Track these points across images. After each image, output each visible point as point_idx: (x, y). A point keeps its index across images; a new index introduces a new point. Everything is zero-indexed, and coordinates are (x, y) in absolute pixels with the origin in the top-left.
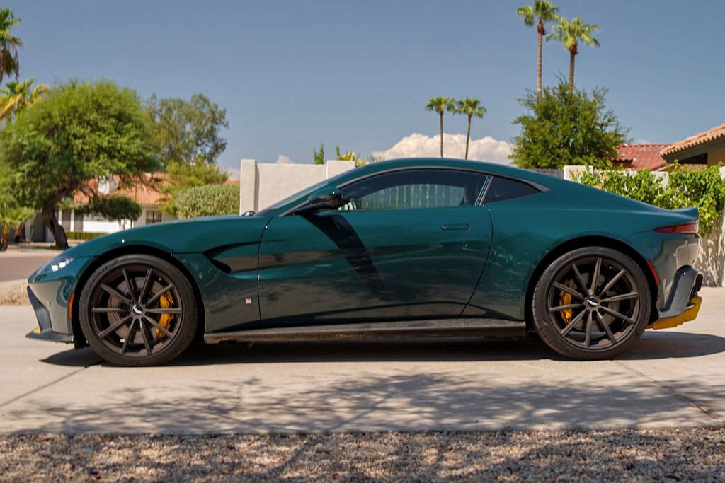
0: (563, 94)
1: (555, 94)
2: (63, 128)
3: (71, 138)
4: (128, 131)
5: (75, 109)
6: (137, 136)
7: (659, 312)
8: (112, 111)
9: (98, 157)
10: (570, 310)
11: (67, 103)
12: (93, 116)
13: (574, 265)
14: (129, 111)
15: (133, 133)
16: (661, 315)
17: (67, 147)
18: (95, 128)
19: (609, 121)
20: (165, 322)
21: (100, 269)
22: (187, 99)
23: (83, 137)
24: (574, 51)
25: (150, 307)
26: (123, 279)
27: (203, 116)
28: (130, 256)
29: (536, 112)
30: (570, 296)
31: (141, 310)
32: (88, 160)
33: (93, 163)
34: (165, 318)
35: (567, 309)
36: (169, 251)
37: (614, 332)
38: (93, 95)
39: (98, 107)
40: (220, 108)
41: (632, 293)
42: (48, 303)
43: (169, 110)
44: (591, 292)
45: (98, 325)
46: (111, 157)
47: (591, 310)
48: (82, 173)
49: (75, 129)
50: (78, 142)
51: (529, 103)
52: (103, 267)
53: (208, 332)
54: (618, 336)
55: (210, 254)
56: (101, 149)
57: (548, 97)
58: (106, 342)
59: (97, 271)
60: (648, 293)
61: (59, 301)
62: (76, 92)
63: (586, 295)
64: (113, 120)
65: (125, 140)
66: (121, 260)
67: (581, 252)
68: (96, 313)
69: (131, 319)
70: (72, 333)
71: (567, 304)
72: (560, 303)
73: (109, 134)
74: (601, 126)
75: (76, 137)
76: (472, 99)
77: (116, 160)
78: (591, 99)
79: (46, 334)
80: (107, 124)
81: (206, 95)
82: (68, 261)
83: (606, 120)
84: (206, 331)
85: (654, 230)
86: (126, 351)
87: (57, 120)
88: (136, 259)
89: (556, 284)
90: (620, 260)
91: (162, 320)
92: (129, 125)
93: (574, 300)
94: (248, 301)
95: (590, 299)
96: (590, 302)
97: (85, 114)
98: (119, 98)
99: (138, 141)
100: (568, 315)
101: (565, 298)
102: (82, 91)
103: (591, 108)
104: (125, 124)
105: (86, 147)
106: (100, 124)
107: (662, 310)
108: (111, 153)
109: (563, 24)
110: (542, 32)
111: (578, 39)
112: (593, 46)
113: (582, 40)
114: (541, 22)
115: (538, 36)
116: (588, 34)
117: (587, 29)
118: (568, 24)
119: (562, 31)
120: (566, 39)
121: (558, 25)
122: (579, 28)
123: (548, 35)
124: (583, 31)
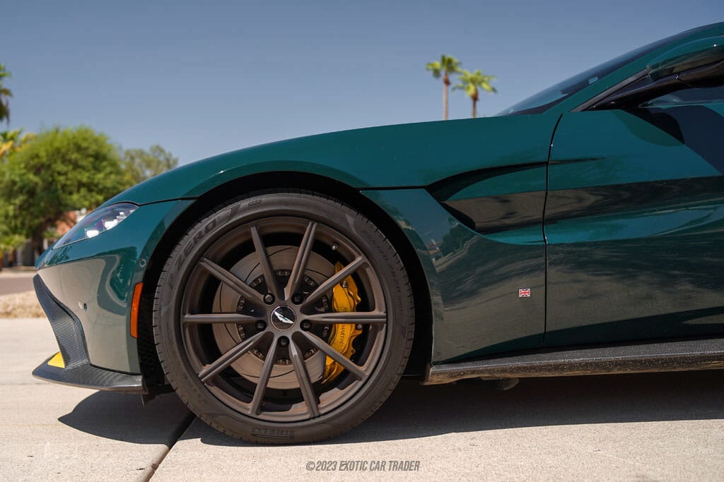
2: (49, 167)
3: (56, 175)
4: (105, 167)
5: (58, 150)
6: (111, 173)
8: (91, 152)
9: (78, 191)
11: (51, 145)
12: (74, 156)
14: (104, 151)
15: (108, 169)
17: (51, 183)
18: (76, 166)
20: (346, 342)
21: (201, 227)
22: (147, 149)
23: (65, 174)
24: (475, 98)
25: (310, 309)
26: (252, 249)
27: (159, 162)
28: (265, 198)
31: (293, 318)
32: (71, 193)
33: (75, 197)
34: (344, 334)
36: (354, 186)
38: (74, 138)
39: (79, 148)
40: (174, 156)
42: (81, 306)
43: (132, 158)
45: (197, 353)
46: (90, 190)
48: (66, 206)
49: (60, 167)
50: (62, 178)
52: (207, 222)
53: (436, 363)
55: (442, 189)
56: (81, 185)
58: (215, 390)
59: (193, 233)
61: (104, 302)
62: (59, 136)
64: (91, 159)
65: (101, 176)
66: (246, 206)
68: (192, 325)
69: (269, 337)
70: (138, 369)
73: (88, 171)
75: (59, 174)
77: (94, 194)
79: (76, 370)
80: (86, 162)
81: (162, 146)
82: (123, 215)
84: (433, 359)
86: (262, 408)
87: (44, 159)
88: (280, 203)
91: (338, 337)
92: (105, 164)
94: (524, 293)
97: (67, 154)
98: (96, 141)
99: (113, 177)
102: (64, 134)
104: (101, 162)
105: (69, 183)
106: (80, 163)
108: (90, 187)
109: (466, 75)
110: (447, 83)
111: (479, 88)
112: (492, 93)
113: (483, 89)
114: (446, 75)
115: (444, 86)
116: (488, 83)
117: (486, 79)
118: (470, 75)
119: (465, 82)
120: (468, 88)
121: (462, 76)
122: (480, 78)
123: (453, 85)
124: (483, 81)
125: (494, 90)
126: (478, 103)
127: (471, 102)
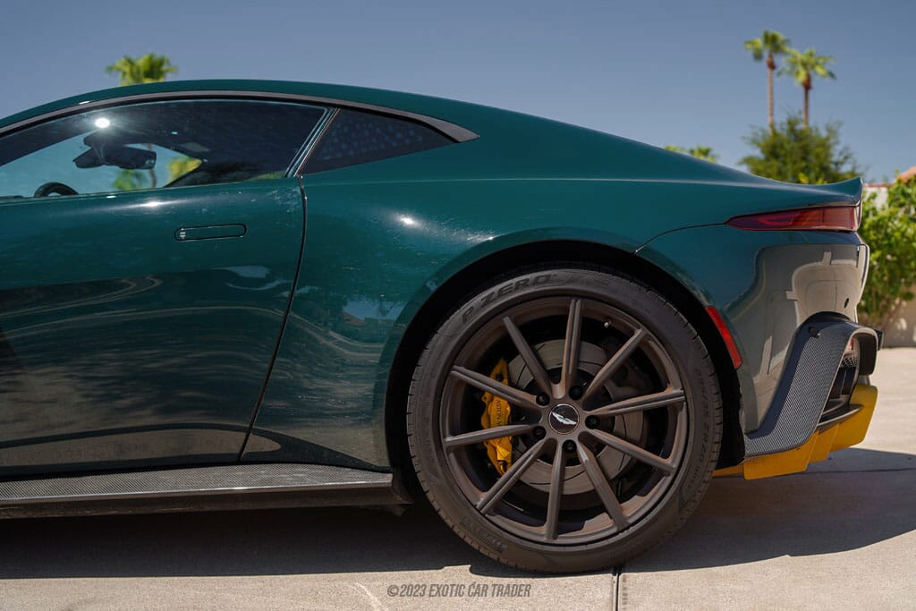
0: (792, 130)
1: (782, 129)
7: (746, 438)
10: (506, 441)
13: (508, 322)
16: (751, 445)
19: (846, 158)
24: (807, 86)
29: (763, 152)
30: (504, 403)
35: (500, 436)
37: (623, 497)
41: (670, 391)
44: (559, 391)
47: (561, 440)
51: (754, 142)
54: (635, 506)
57: (775, 133)
60: (712, 388)
63: (546, 399)
67: (525, 284)
71: (499, 425)
72: (484, 421)
74: (837, 164)
76: (704, 147)
78: (824, 134)
83: (841, 158)
85: (729, 222)
89: (462, 373)
90: (629, 304)
93: (518, 413)
95: (558, 411)
96: (557, 416)
100: (502, 453)
101: (493, 409)
103: (825, 145)
107: (753, 434)
109: (795, 57)
110: (772, 66)
111: (811, 73)
112: (828, 79)
113: (816, 73)
114: (771, 56)
115: (768, 71)
116: (823, 66)
117: (821, 61)
118: (800, 56)
119: (794, 64)
120: (798, 73)
121: (790, 58)
122: (813, 60)
123: (778, 69)
124: (817, 63)
125: (831, 75)
126: (811, 93)
127: (802, 90)
